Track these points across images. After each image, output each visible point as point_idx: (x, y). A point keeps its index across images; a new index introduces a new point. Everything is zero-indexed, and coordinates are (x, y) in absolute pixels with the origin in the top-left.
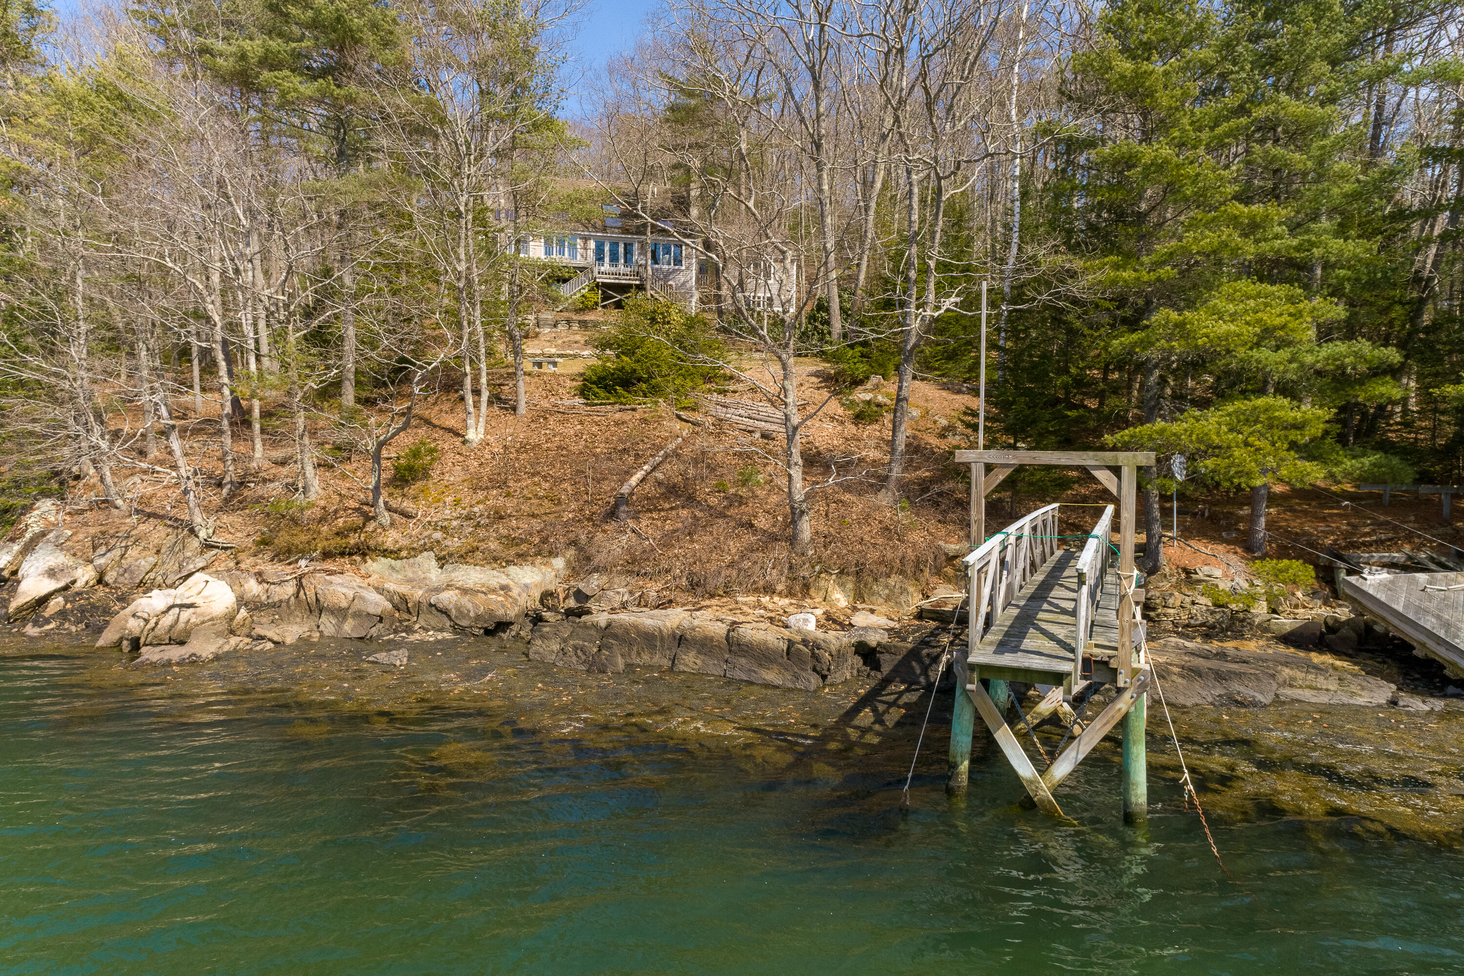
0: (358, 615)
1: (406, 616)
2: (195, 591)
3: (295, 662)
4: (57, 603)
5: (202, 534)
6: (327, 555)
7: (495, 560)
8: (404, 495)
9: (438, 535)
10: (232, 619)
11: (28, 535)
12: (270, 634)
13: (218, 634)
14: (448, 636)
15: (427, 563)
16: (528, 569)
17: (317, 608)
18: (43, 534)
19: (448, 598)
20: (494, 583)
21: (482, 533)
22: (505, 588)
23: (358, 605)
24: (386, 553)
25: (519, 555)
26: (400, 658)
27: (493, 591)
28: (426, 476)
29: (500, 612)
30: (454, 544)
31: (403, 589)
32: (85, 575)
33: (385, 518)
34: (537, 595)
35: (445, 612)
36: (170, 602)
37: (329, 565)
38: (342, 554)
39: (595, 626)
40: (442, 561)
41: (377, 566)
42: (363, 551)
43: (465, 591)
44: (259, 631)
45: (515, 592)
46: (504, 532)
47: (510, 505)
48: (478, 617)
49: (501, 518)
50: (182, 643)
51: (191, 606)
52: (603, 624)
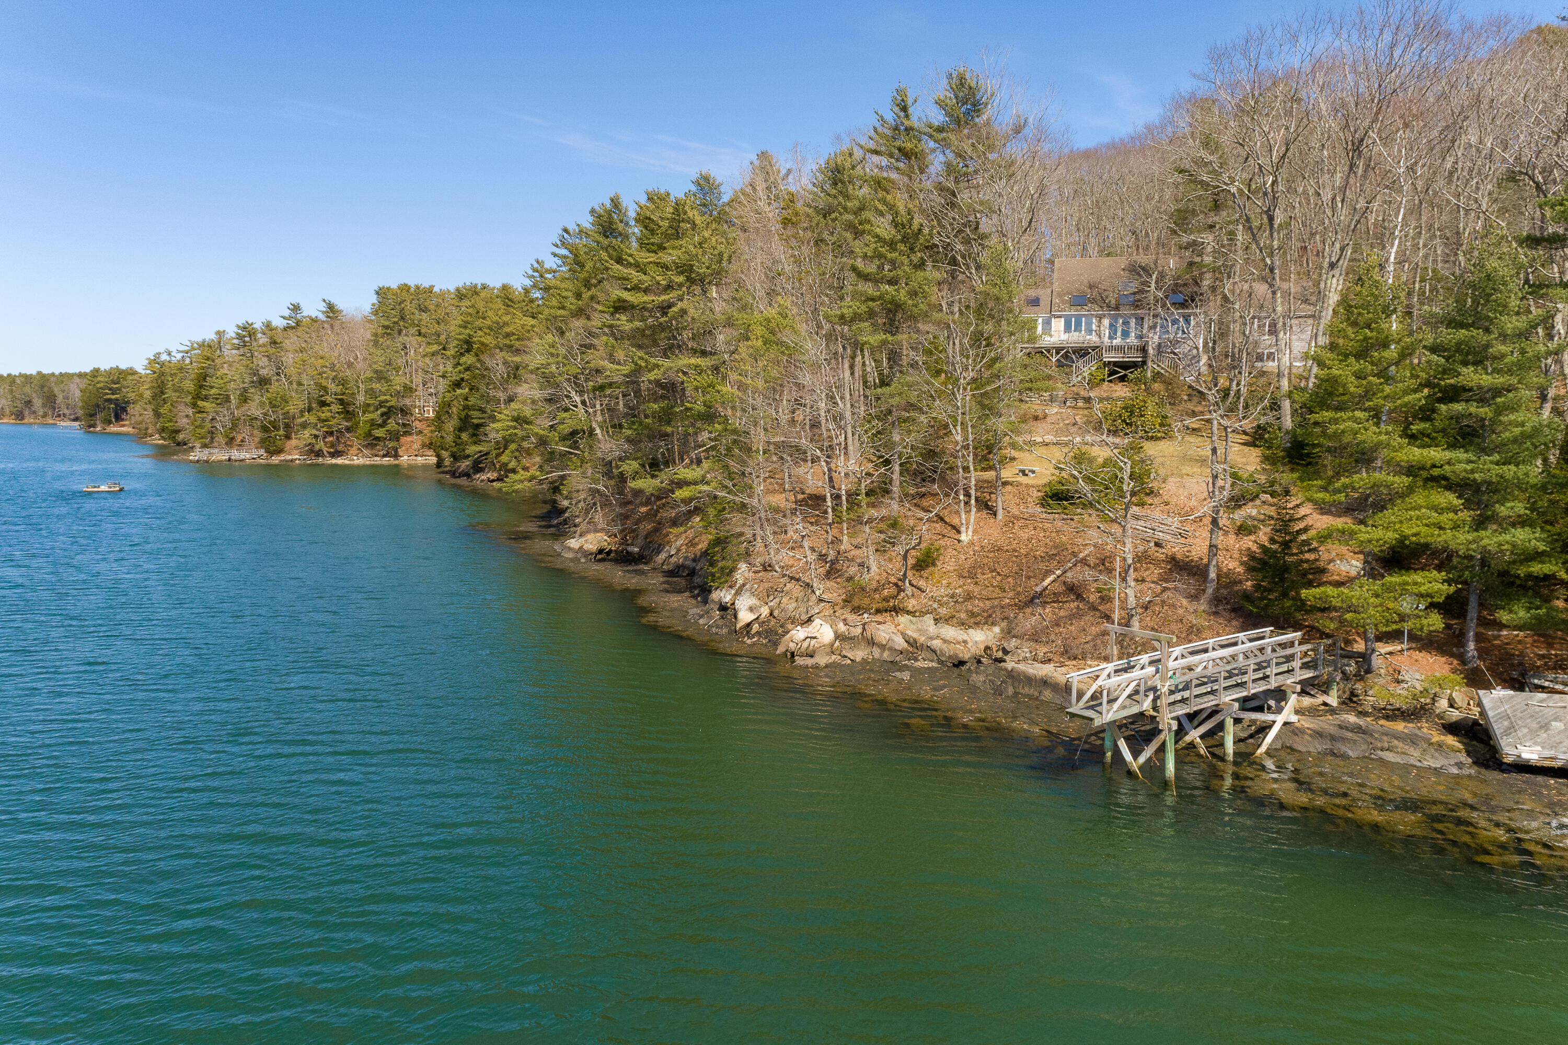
0: (891, 649)
1: (916, 651)
2: (816, 629)
3: (860, 672)
4: (756, 627)
5: (818, 593)
6: (878, 611)
7: (962, 624)
8: (921, 576)
9: (935, 605)
10: (833, 645)
11: (738, 585)
12: (849, 655)
13: (827, 654)
14: (935, 665)
15: (929, 620)
16: (979, 631)
17: (872, 642)
18: (744, 585)
19: (936, 644)
20: (960, 638)
21: (958, 607)
22: (965, 642)
23: (890, 644)
24: (908, 612)
25: (976, 624)
26: (906, 676)
27: (959, 643)
28: (934, 564)
29: (961, 655)
30: (943, 611)
31: (915, 635)
32: (765, 611)
33: (909, 590)
34: (983, 647)
35: (934, 651)
36: (806, 635)
37: (879, 618)
38: (886, 611)
39: (1006, 669)
40: (937, 621)
41: (903, 619)
42: (896, 610)
43: (945, 641)
44: (844, 653)
45: (969, 646)
46: (970, 607)
47: (976, 590)
48: (950, 657)
49: (971, 598)
50: (812, 656)
51: (815, 638)
52: (1010, 669)
